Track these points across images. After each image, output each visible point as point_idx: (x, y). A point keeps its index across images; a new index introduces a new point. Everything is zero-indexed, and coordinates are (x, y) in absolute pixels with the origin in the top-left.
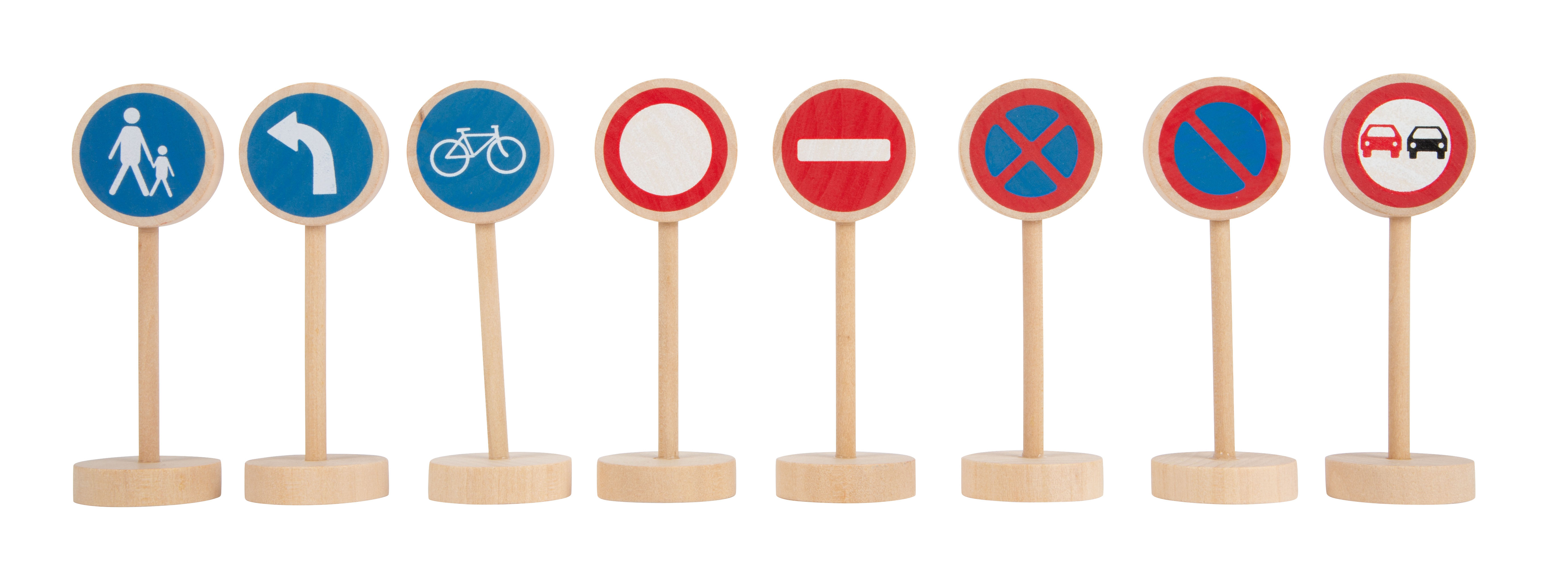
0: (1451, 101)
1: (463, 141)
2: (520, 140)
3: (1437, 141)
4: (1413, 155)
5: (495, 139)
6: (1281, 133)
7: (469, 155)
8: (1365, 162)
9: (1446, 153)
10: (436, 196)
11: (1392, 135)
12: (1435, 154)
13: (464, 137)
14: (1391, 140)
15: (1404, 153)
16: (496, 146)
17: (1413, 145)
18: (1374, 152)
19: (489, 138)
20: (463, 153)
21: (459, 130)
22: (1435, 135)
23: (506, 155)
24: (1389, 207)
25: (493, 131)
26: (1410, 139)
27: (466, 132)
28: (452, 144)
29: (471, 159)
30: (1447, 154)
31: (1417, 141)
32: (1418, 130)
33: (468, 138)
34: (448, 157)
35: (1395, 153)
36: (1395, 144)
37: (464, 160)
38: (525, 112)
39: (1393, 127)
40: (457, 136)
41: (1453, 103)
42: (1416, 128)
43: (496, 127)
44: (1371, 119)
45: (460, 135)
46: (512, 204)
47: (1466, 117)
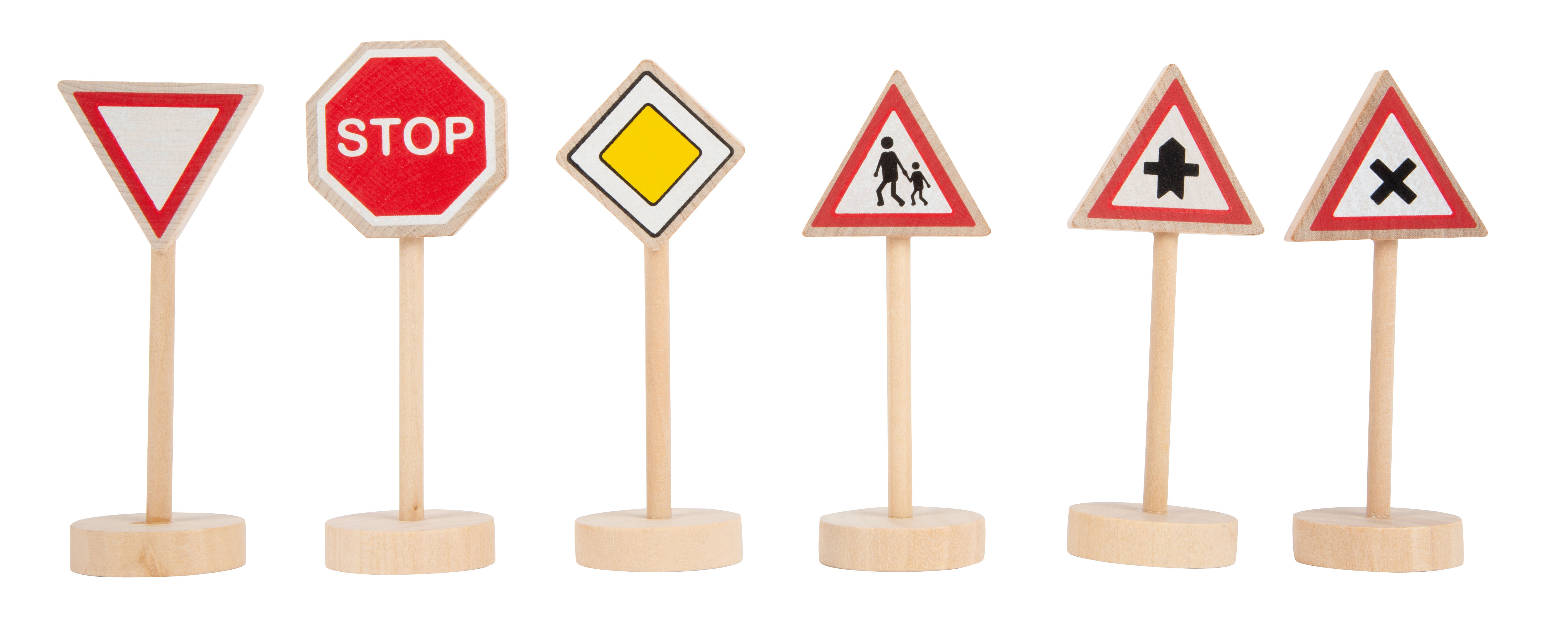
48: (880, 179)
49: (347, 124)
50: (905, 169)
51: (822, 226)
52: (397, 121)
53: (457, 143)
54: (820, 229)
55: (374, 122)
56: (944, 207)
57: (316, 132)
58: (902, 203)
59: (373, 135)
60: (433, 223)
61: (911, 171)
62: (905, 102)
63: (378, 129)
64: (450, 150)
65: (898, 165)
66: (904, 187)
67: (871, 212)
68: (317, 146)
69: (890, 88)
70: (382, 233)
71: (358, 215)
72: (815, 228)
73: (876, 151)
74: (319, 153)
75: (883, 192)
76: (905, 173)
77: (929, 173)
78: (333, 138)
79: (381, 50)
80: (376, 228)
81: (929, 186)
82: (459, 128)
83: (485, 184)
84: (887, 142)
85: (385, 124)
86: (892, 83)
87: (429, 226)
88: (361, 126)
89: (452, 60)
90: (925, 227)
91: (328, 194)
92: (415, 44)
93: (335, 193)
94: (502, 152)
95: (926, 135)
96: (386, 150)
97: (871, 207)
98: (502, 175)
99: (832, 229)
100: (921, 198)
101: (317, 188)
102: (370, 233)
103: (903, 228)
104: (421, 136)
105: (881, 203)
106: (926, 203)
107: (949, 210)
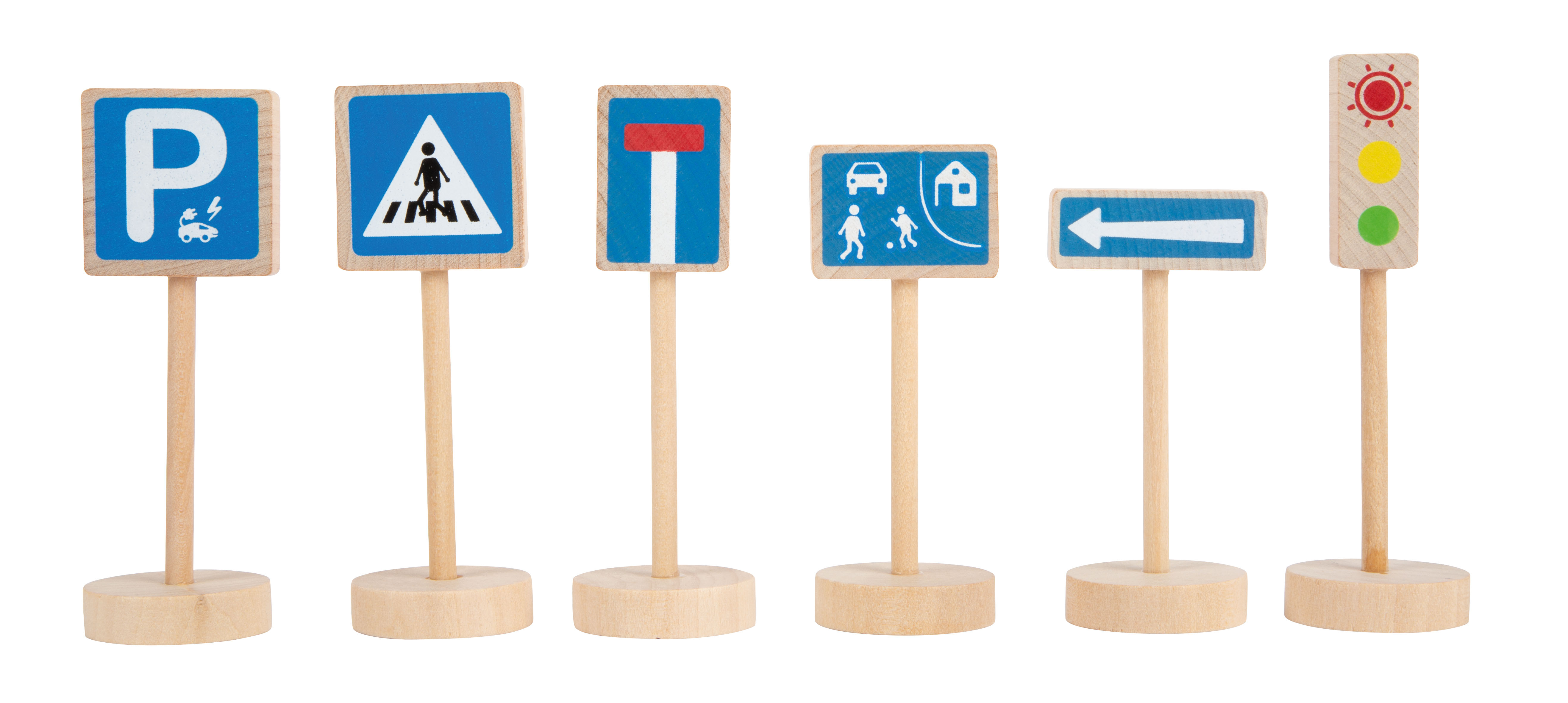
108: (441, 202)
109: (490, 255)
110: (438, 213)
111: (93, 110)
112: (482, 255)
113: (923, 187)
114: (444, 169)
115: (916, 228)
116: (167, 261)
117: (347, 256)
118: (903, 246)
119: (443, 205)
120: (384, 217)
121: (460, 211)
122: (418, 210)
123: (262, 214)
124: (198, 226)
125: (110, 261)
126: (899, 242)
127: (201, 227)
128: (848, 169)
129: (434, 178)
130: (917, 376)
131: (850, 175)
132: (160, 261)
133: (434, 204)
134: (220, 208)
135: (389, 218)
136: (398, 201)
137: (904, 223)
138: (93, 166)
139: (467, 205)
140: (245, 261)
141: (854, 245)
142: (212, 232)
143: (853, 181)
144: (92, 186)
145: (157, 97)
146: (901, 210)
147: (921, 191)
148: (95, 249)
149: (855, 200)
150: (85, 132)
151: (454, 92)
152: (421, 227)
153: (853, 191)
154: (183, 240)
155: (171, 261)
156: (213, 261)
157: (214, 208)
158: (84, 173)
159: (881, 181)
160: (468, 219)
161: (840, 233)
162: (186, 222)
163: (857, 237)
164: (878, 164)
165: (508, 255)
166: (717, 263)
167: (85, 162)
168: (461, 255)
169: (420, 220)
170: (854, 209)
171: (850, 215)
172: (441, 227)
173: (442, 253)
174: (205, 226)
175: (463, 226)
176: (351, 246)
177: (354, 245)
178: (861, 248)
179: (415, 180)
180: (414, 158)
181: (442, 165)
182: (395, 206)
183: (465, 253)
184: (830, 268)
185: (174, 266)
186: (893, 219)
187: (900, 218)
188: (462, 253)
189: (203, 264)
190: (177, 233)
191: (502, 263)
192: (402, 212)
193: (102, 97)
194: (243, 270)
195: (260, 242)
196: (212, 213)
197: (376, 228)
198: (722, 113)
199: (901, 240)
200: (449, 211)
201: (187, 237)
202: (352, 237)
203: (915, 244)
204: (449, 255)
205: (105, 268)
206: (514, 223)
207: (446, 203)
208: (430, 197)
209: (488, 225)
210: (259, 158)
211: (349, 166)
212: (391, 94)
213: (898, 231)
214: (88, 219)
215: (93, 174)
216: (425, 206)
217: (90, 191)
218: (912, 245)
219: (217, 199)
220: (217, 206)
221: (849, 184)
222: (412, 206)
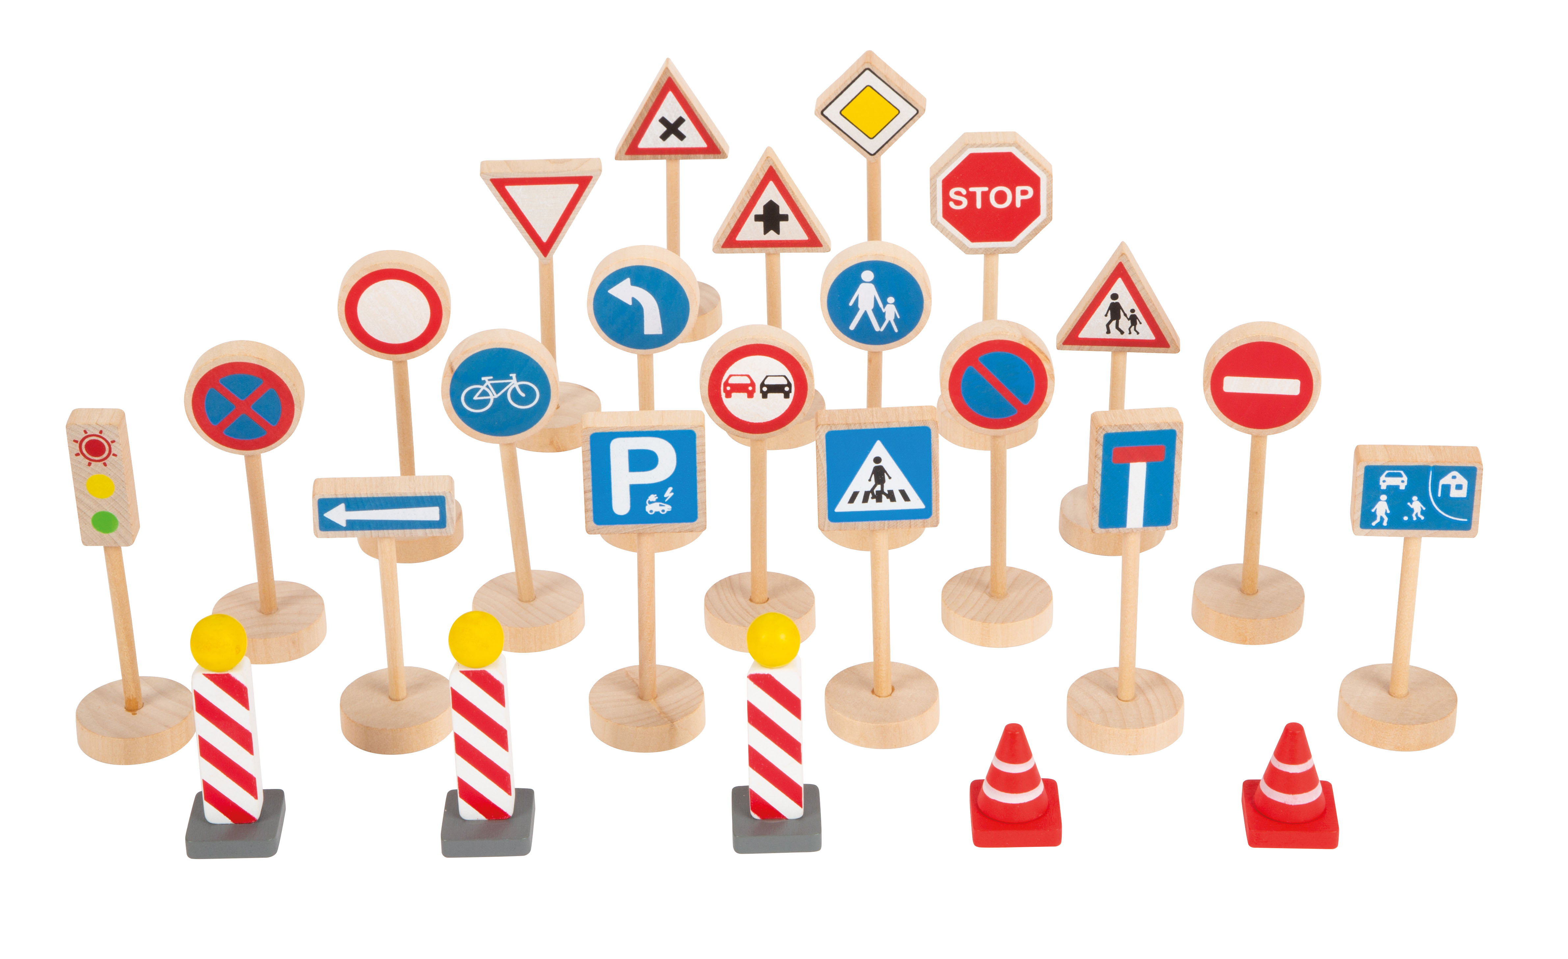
0: (794, 356)
1: (487, 387)
2: (533, 383)
3: (783, 386)
4: (765, 395)
5: (513, 384)
6: (1047, 374)
7: (493, 396)
8: (727, 402)
9: (790, 394)
10: (468, 427)
11: (748, 382)
12: (782, 395)
13: (488, 383)
14: (747, 385)
15: (758, 394)
16: (514, 390)
17: (765, 389)
18: (733, 394)
19: (508, 383)
20: (488, 395)
21: (483, 379)
22: (782, 381)
23: (523, 395)
24: (746, 433)
25: (511, 378)
26: (762, 385)
27: (489, 380)
28: (479, 389)
29: (495, 399)
30: (792, 395)
31: (768, 386)
32: (769, 378)
33: (491, 384)
34: (476, 398)
35: (751, 395)
36: (750, 388)
37: (489, 400)
38: (537, 364)
39: (749, 376)
40: (483, 383)
41: (796, 358)
42: (767, 377)
43: (514, 376)
44: (732, 370)
45: (484, 382)
46: (530, 430)
47: (806, 368)
48: (1109, 318)
49: (955, 191)
50: (1126, 313)
51: (1069, 344)
52: (986, 189)
53: (1023, 201)
54: (1068, 346)
55: (971, 189)
56: (1149, 335)
57: (936, 195)
58: (1122, 333)
59: (971, 197)
60: (1007, 246)
61: (1129, 314)
62: (1127, 273)
63: (974, 193)
64: (1018, 205)
65: (1121, 310)
66: (1124, 323)
67: (1102, 337)
68: (936, 203)
69: (1118, 264)
70: (976, 252)
71: (961, 242)
72: (1065, 346)
73: (1107, 301)
74: (937, 207)
75: (1110, 326)
76: (1125, 315)
77: (1141, 315)
78: (946, 199)
79: (977, 149)
80: (971, 249)
81: (1141, 323)
82: (1024, 193)
83: (1040, 224)
84: (1115, 296)
85: (979, 191)
86: (1120, 261)
87: (1004, 248)
88: (964, 192)
89: (1021, 154)
90: (1137, 348)
91: (943, 230)
92: (998, 145)
93: (947, 230)
94: (1050, 206)
95: (1140, 293)
96: (979, 205)
97: (1102, 334)
98: (1049, 219)
99: (1076, 346)
100: (1135, 330)
101: (936, 227)
102: (968, 251)
103: (1122, 347)
104: (1001, 197)
105: (1108, 332)
106: (1138, 333)
107: (1153, 338)
108: (886, 491)
109: (917, 520)
110: (884, 497)
111: (589, 440)
112: (912, 520)
113: (1431, 485)
114: (888, 472)
115: (1424, 509)
116: (639, 525)
117: (825, 523)
118: (1415, 519)
119: (887, 493)
120: (848, 500)
121: (898, 496)
122: (871, 495)
123: (699, 496)
124: (659, 505)
125: (602, 526)
126: (1412, 517)
127: (660, 505)
128: (1381, 474)
129: (881, 477)
130: (1416, 588)
131: (1383, 478)
132: (634, 525)
133: (881, 492)
134: (672, 494)
135: (852, 500)
136: (857, 491)
137: (1417, 506)
138: (590, 472)
139: (903, 493)
140: (689, 524)
141: (1382, 519)
142: (668, 508)
143: (1384, 481)
144: (590, 484)
145: (630, 431)
146: (1415, 498)
147: (1430, 488)
148: (592, 519)
149: (1384, 492)
150: (584, 453)
151: (894, 427)
152: (872, 505)
153: (1383, 486)
154: (649, 513)
155: (642, 525)
156: (668, 524)
157: (669, 494)
158: (584, 476)
159: (1403, 482)
160: (903, 500)
161: (1373, 510)
162: (650, 503)
163: (1384, 513)
164: (1402, 472)
165: (929, 520)
166: (1170, 525)
167: (584, 470)
168: (898, 521)
169: (872, 502)
170: (1384, 497)
171: (1380, 500)
172: (886, 505)
173: (886, 520)
174: (663, 504)
175: (900, 504)
176: (827, 517)
177: (829, 515)
178: (1386, 519)
179: (869, 478)
180: (868, 466)
181: (886, 469)
182: (855, 494)
183: (900, 519)
184: (1365, 530)
185: (644, 527)
186: (1409, 504)
187: (1414, 503)
188: (899, 519)
189: (662, 526)
190: (645, 509)
191: (925, 525)
192: (860, 497)
193: (594, 432)
194: (688, 529)
195: (699, 513)
196: (667, 498)
197: (843, 506)
198: (1177, 438)
199: (1414, 515)
200: (891, 496)
201: (651, 511)
202: (827, 512)
203: (1422, 518)
204: (891, 521)
205: (600, 530)
206: (933, 502)
207: (889, 491)
208: (878, 488)
209: (916, 503)
210: (697, 465)
211: (826, 471)
212: (854, 429)
213: (1412, 510)
214: (588, 503)
215: (590, 476)
216: (875, 493)
217: (589, 486)
218: (1420, 518)
219: (670, 489)
220: (671, 492)
221: (1381, 483)
222: (867, 494)
